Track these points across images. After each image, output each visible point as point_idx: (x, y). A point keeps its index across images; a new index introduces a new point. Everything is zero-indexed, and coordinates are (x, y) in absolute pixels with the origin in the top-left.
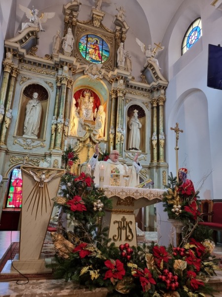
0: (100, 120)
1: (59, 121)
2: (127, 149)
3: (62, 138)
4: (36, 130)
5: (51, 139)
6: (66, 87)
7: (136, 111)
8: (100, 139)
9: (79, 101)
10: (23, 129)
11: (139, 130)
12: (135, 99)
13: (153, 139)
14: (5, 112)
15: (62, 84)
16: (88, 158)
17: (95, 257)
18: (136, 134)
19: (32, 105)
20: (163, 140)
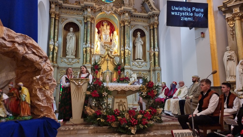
0: (115, 42)
1: (87, 45)
2: (134, 60)
4: (74, 52)
5: (84, 58)
6: (90, 23)
7: (139, 33)
9: (100, 29)
10: (66, 52)
11: (141, 46)
12: (138, 25)
14: (54, 43)
15: (88, 21)
16: (108, 68)
17: (103, 115)
18: (139, 49)
19: (70, 36)
20: (158, 52)
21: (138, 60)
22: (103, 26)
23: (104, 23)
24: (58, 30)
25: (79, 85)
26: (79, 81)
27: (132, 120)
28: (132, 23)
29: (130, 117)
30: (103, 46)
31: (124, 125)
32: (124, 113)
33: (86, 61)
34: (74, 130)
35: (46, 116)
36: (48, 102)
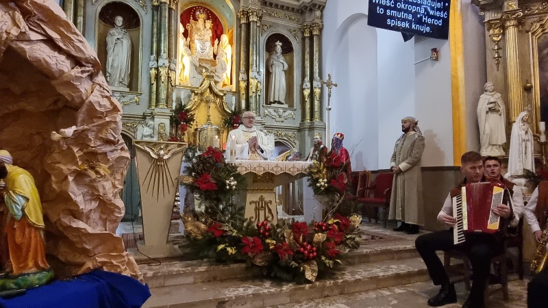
0: (224, 59)
1: (161, 62)
2: (266, 104)
3: (168, 89)
4: (126, 77)
5: (151, 92)
6: (167, 8)
7: (279, 44)
8: (225, 89)
9: (189, 27)
10: (106, 77)
11: (283, 72)
12: (277, 25)
13: (304, 86)
15: (161, 3)
16: (208, 119)
17: (230, 236)
18: (279, 80)
19: (116, 37)
20: (319, 88)
21: (276, 105)
22: (195, 19)
23: (198, 13)
24: (84, 17)
25: (160, 159)
26: (161, 149)
27: (305, 249)
28: (266, 18)
29: (296, 239)
30: (199, 67)
31: (289, 261)
32: (278, 230)
33: (158, 101)
34: (155, 276)
35: (105, 269)
36: (104, 217)
